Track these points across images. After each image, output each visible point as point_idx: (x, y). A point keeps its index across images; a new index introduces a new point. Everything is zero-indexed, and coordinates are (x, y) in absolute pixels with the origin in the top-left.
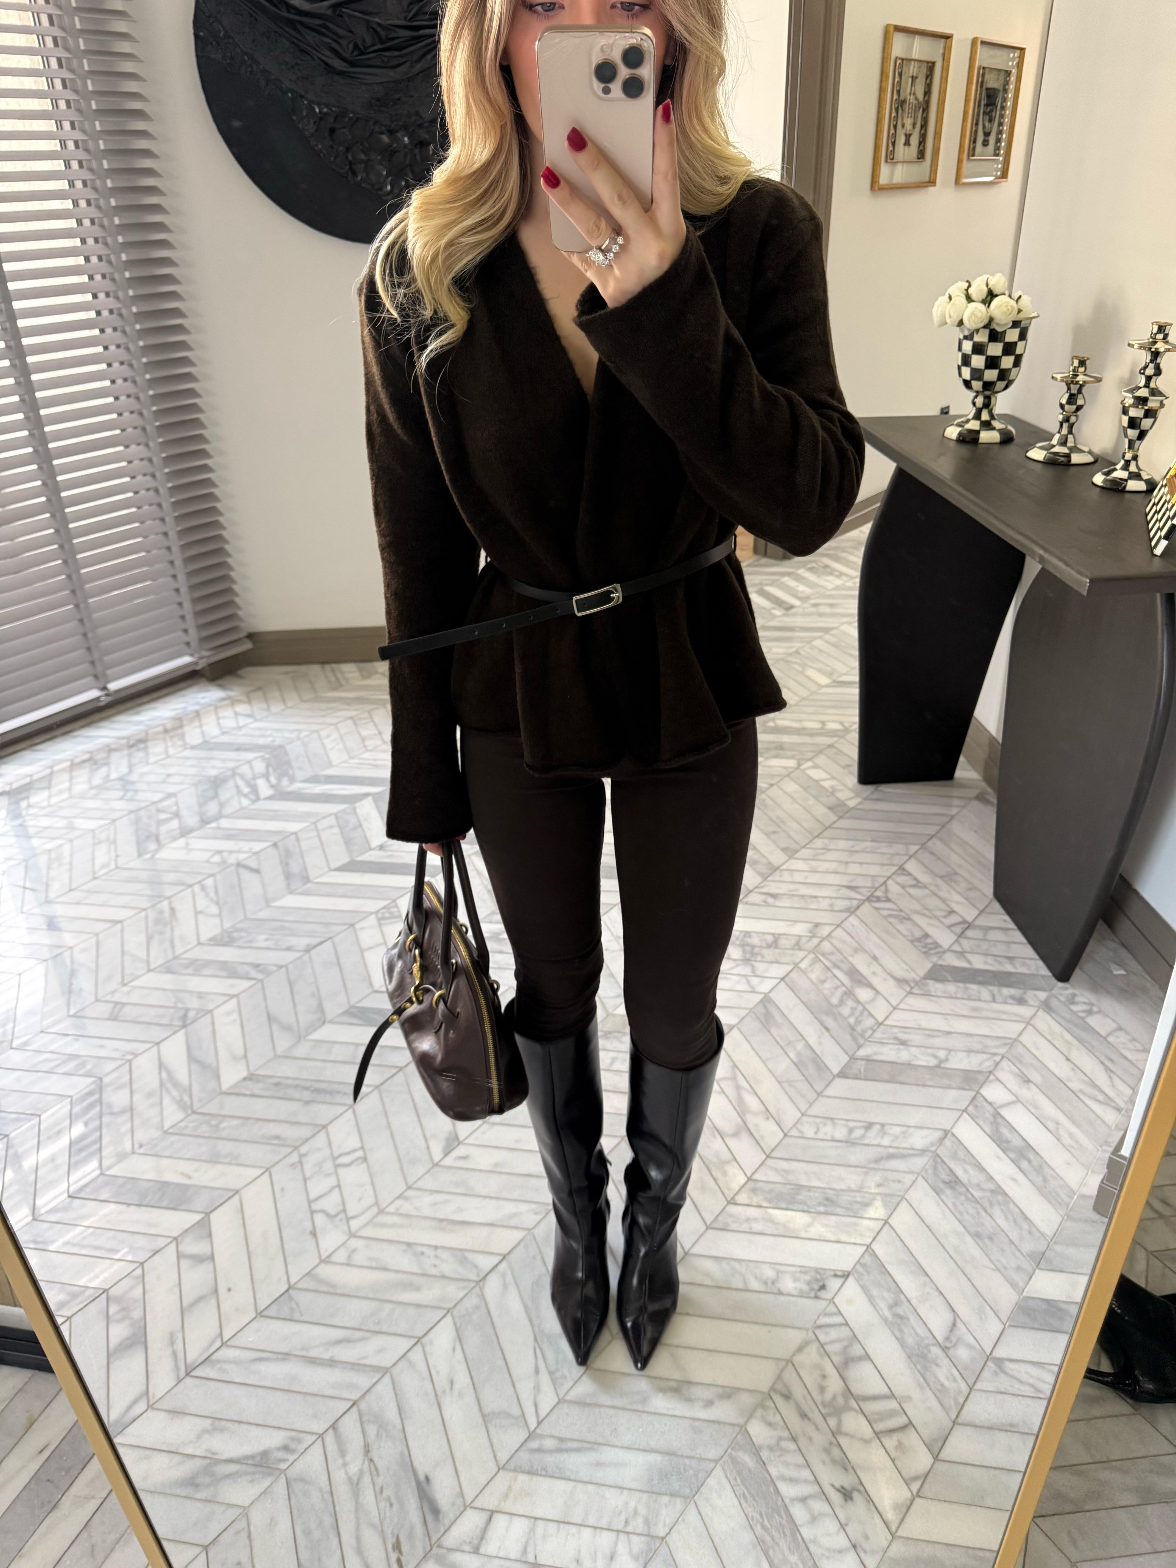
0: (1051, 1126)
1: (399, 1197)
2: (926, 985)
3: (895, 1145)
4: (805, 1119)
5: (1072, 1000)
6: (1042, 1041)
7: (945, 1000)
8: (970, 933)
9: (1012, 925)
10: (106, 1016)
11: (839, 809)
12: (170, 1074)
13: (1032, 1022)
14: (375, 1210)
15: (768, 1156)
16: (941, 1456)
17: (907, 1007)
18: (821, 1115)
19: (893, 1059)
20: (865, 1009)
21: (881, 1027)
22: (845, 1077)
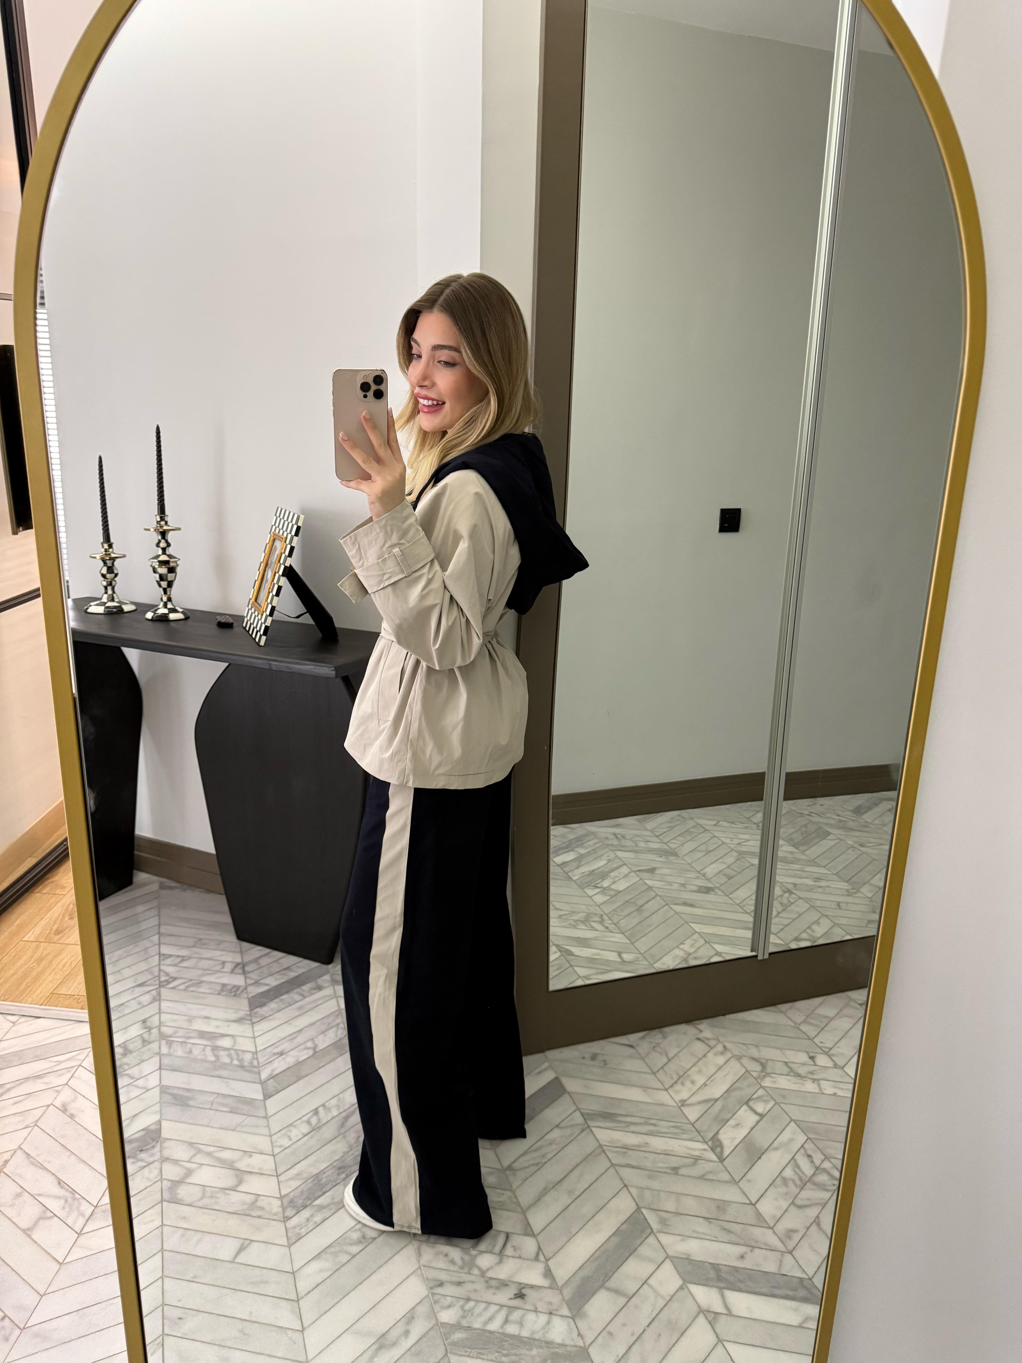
2: (256, 1013)
3: (341, 1111)
4: (274, 1137)
7: (277, 1015)
8: (248, 969)
15: (277, 1176)
16: (536, 1233)
17: (261, 1033)
18: (281, 1128)
19: (287, 1066)
20: (236, 1050)
21: (258, 1053)
22: (271, 1096)
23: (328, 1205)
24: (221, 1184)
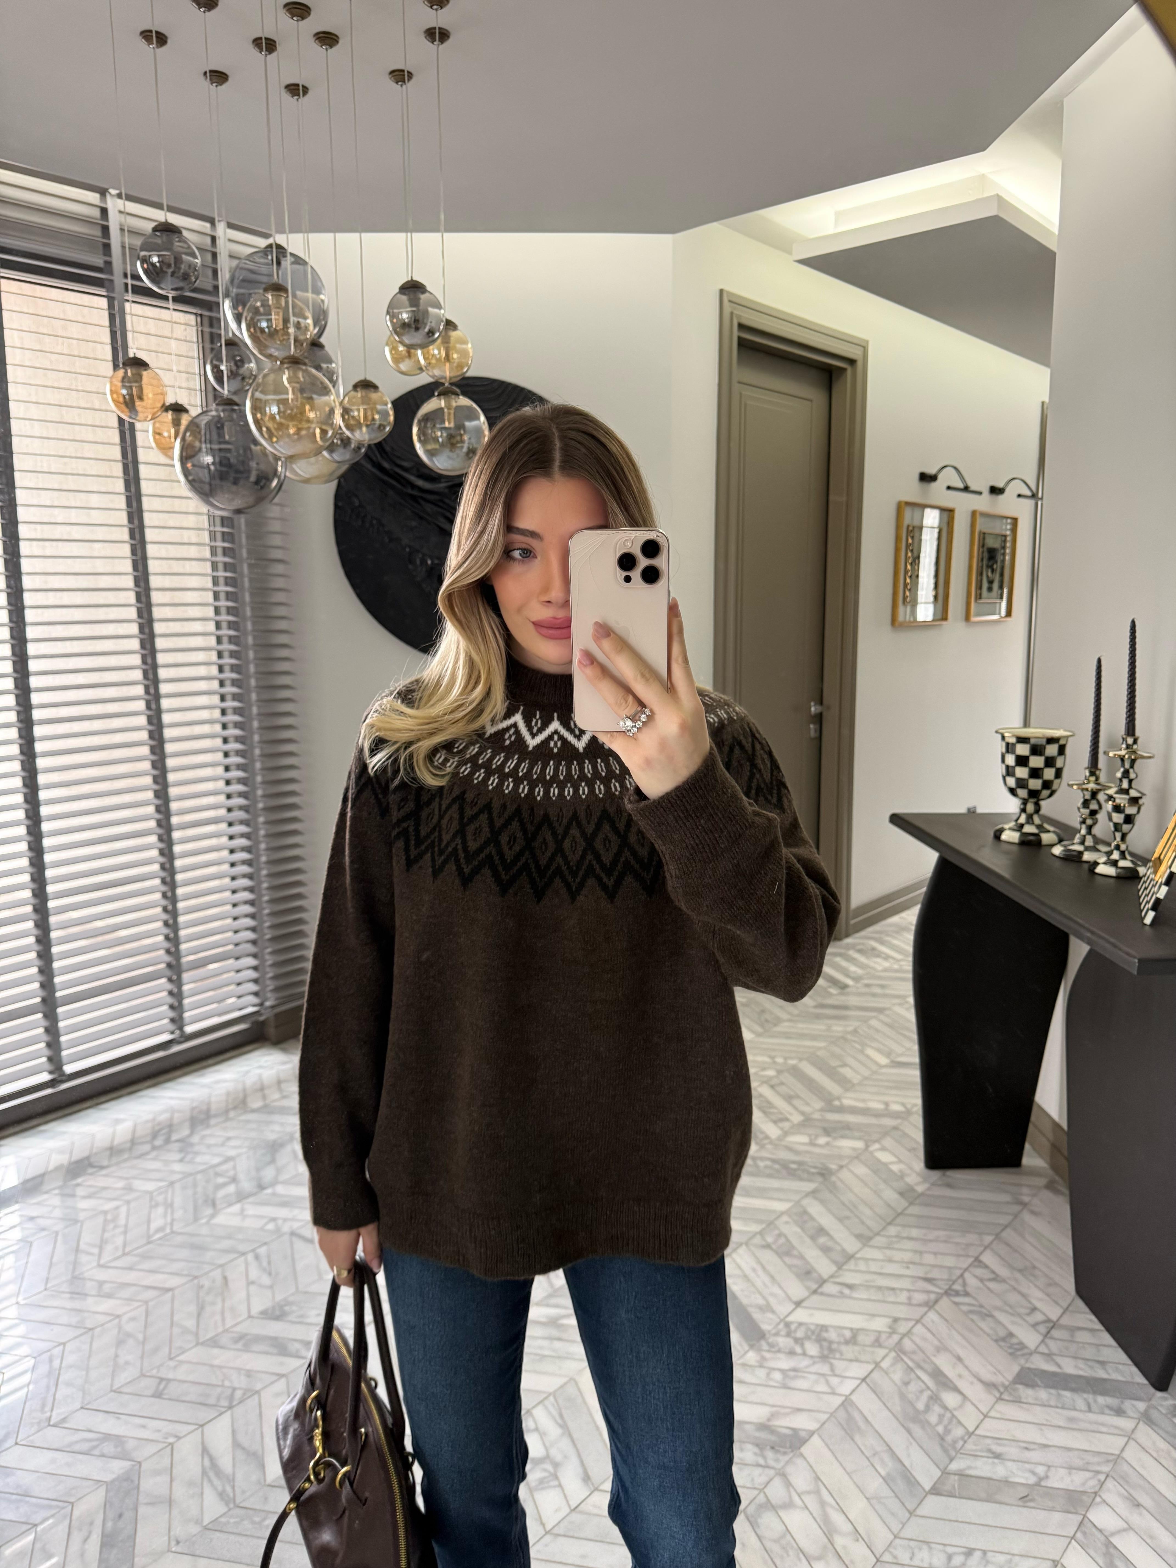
2: (1015, 1390)
4: (898, 1541)
6: (1148, 1459)
7: (1038, 1408)
8: (1055, 1333)
10: (150, 1392)
11: (907, 1193)
12: (212, 1459)
13: (1133, 1436)
17: (998, 1415)
18: (914, 1538)
19: (989, 1475)
20: (953, 1416)
21: (973, 1437)
22: (939, 1494)
24: (804, 1543)
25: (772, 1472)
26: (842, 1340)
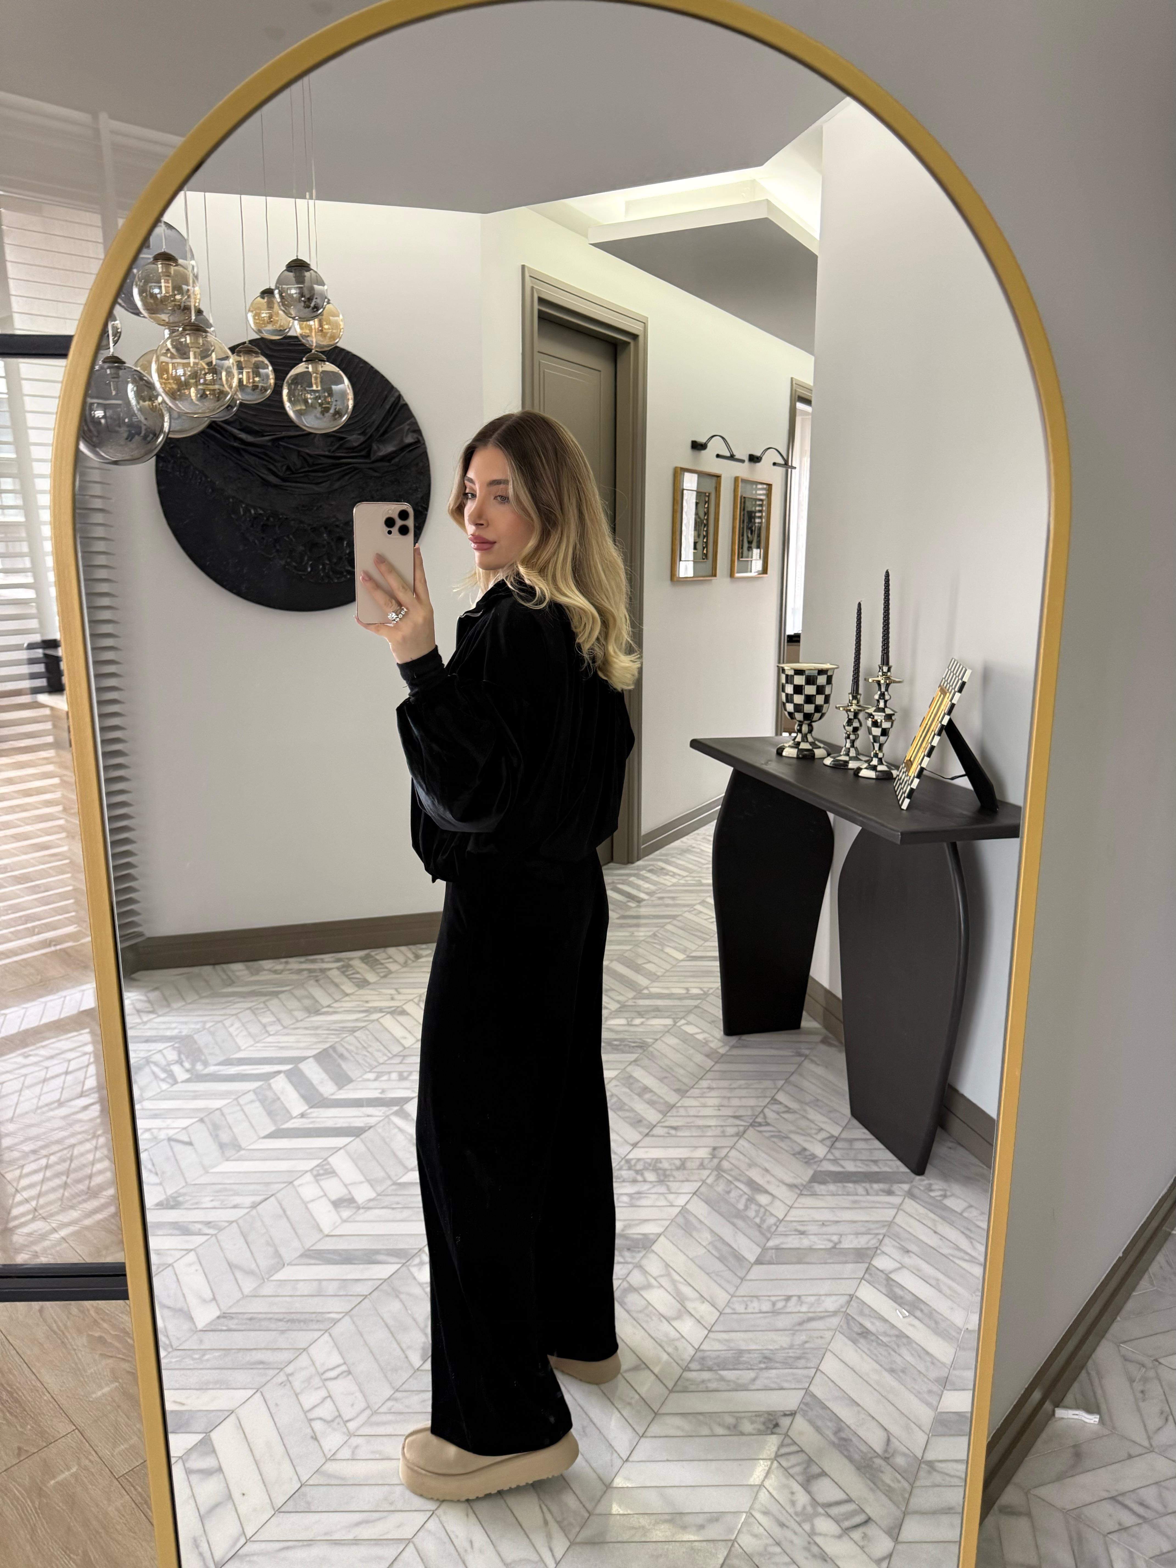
0: (933, 1282)
1: (389, 1399)
2: (812, 1187)
3: (812, 1310)
4: (735, 1299)
5: (929, 1189)
6: (912, 1221)
7: (829, 1197)
8: (838, 1145)
9: (869, 1136)
11: (711, 1055)
13: (901, 1208)
14: (368, 1412)
15: (709, 1331)
16: (900, 1539)
17: (800, 1206)
18: (746, 1295)
19: (798, 1246)
20: (766, 1210)
21: (783, 1223)
22: (762, 1263)
23: (729, 1381)
24: (662, 1309)
25: (630, 1266)
26: (673, 1167)
